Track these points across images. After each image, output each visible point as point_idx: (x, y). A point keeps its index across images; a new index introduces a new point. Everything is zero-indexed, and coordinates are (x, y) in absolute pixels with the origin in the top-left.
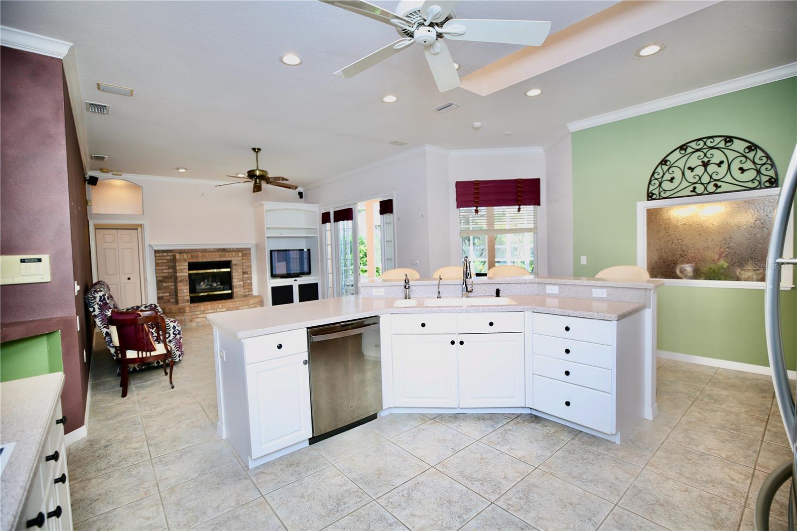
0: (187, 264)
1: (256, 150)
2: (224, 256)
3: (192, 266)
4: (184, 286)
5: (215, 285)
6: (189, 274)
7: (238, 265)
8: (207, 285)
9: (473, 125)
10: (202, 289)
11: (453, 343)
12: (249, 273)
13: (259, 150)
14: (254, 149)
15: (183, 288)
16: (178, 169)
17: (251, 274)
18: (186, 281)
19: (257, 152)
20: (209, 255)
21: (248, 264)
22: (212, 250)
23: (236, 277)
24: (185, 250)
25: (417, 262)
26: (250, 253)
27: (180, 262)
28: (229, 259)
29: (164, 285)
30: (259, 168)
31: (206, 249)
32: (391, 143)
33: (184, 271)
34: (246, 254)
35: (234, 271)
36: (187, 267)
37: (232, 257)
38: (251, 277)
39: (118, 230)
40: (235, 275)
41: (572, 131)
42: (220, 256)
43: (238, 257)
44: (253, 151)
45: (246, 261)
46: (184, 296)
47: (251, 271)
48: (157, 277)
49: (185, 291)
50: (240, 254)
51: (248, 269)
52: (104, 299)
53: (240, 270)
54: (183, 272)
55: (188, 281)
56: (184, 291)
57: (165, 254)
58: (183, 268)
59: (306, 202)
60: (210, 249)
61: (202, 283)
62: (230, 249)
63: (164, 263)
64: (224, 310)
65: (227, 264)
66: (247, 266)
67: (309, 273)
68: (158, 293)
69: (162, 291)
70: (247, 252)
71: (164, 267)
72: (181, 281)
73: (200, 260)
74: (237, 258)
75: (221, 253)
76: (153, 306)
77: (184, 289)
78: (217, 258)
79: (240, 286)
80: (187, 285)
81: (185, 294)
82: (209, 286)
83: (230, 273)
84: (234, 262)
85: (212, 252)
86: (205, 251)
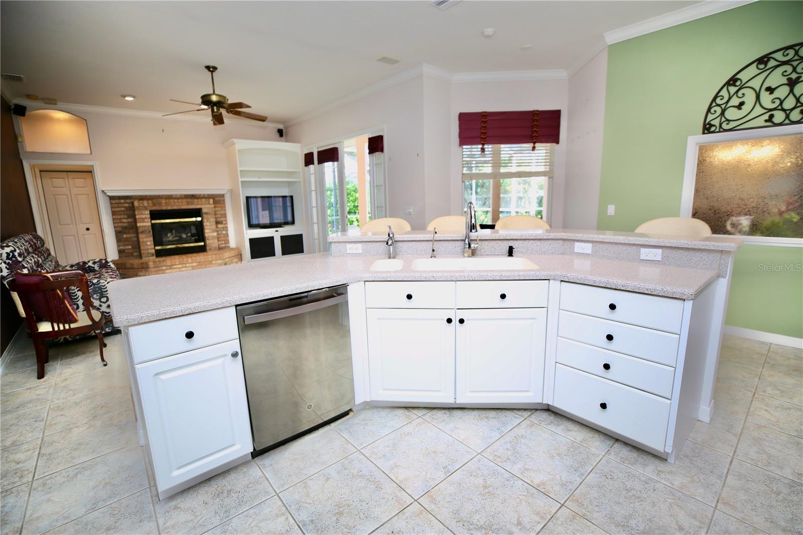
0: (148, 212)
1: (211, 69)
2: (192, 203)
3: (154, 215)
4: (147, 237)
5: (184, 236)
6: (153, 225)
7: (209, 214)
8: (176, 237)
9: (483, 33)
10: (169, 241)
11: (449, 321)
12: (224, 222)
13: (215, 68)
14: (208, 68)
15: (145, 240)
16: (125, 97)
17: (227, 224)
18: (149, 232)
19: (212, 72)
20: (174, 202)
21: (222, 212)
22: (178, 196)
23: (208, 227)
24: (146, 196)
25: (411, 210)
26: (224, 200)
27: (140, 210)
28: (198, 207)
29: (125, 236)
30: (216, 93)
31: (172, 196)
32: (379, 60)
33: (146, 220)
34: (219, 201)
35: (205, 220)
36: (149, 216)
37: (202, 204)
38: (227, 227)
39: (68, 173)
40: (207, 225)
41: (609, 44)
42: (188, 203)
43: (209, 204)
44: (207, 70)
45: (220, 209)
46: (148, 249)
47: (226, 220)
48: (115, 227)
49: (149, 243)
50: (211, 201)
51: (223, 218)
53: (213, 220)
54: (145, 222)
55: (151, 232)
56: (148, 243)
57: (123, 201)
58: (144, 217)
59: (287, 141)
60: (177, 195)
61: (169, 235)
62: (200, 195)
63: (122, 211)
64: (195, 264)
65: (198, 213)
66: (222, 214)
67: (293, 223)
68: (118, 246)
69: (121, 244)
70: (221, 199)
71: (122, 216)
72: (142, 232)
73: (164, 208)
74: (208, 206)
75: (188, 200)
76: (104, 261)
77: (147, 241)
78: (184, 206)
79: (213, 238)
80: (150, 237)
81: (150, 247)
82: (177, 238)
83: (201, 222)
84: (204, 211)
85: (178, 198)
86: (169, 197)
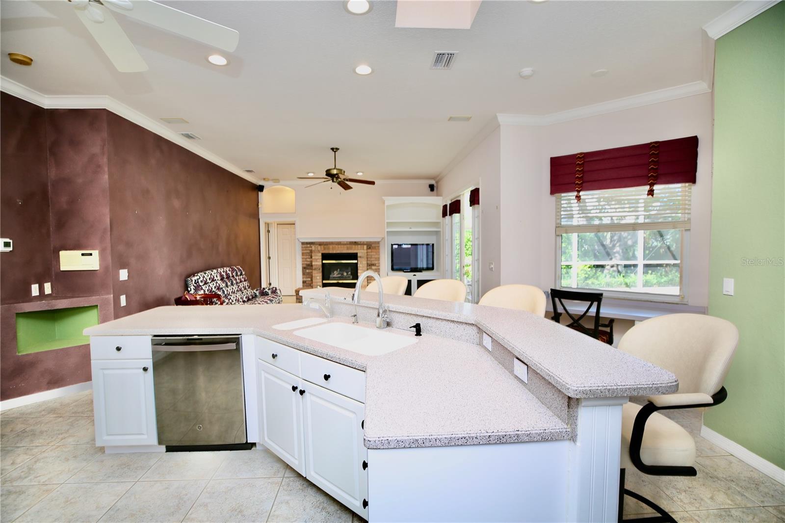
0: (321, 255)
2: (351, 249)
3: (325, 256)
4: (317, 273)
5: (345, 274)
6: (323, 264)
7: (363, 257)
8: (338, 274)
10: (334, 277)
11: (294, 388)
12: (377, 265)
13: (337, 149)
14: (332, 149)
15: (316, 275)
16: (308, 173)
17: (379, 266)
18: (320, 269)
19: (335, 152)
20: (338, 248)
21: (377, 256)
22: (345, 243)
23: (361, 268)
24: (323, 242)
26: (379, 246)
27: (315, 252)
28: (355, 251)
29: (307, 271)
30: (337, 167)
31: (340, 242)
32: (448, 120)
33: (318, 260)
34: (375, 247)
35: (359, 263)
36: (321, 257)
37: (358, 250)
38: (379, 269)
41: (716, 39)
42: (348, 249)
43: (363, 250)
44: (331, 151)
45: (374, 254)
46: (317, 282)
47: (379, 263)
48: (303, 264)
49: (318, 278)
50: (365, 247)
51: (376, 261)
52: (198, 282)
53: (365, 262)
54: (318, 262)
55: (321, 269)
56: (318, 276)
57: (309, 246)
58: (317, 258)
60: (344, 242)
61: (335, 272)
62: (361, 242)
63: (307, 253)
65: (354, 256)
66: (376, 258)
67: (432, 269)
68: (303, 278)
69: (305, 276)
70: (376, 245)
71: (307, 257)
72: (315, 269)
73: (331, 252)
74: (362, 251)
75: (348, 246)
77: (317, 276)
78: (344, 250)
80: (319, 273)
81: (318, 281)
82: (340, 275)
83: (357, 264)
84: (359, 255)
85: (345, 244)
86: (339, 243)
